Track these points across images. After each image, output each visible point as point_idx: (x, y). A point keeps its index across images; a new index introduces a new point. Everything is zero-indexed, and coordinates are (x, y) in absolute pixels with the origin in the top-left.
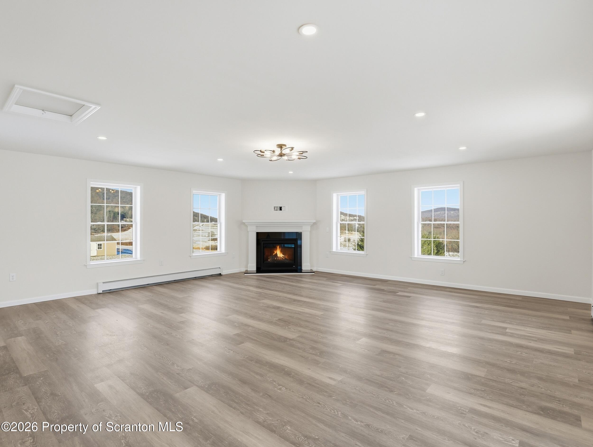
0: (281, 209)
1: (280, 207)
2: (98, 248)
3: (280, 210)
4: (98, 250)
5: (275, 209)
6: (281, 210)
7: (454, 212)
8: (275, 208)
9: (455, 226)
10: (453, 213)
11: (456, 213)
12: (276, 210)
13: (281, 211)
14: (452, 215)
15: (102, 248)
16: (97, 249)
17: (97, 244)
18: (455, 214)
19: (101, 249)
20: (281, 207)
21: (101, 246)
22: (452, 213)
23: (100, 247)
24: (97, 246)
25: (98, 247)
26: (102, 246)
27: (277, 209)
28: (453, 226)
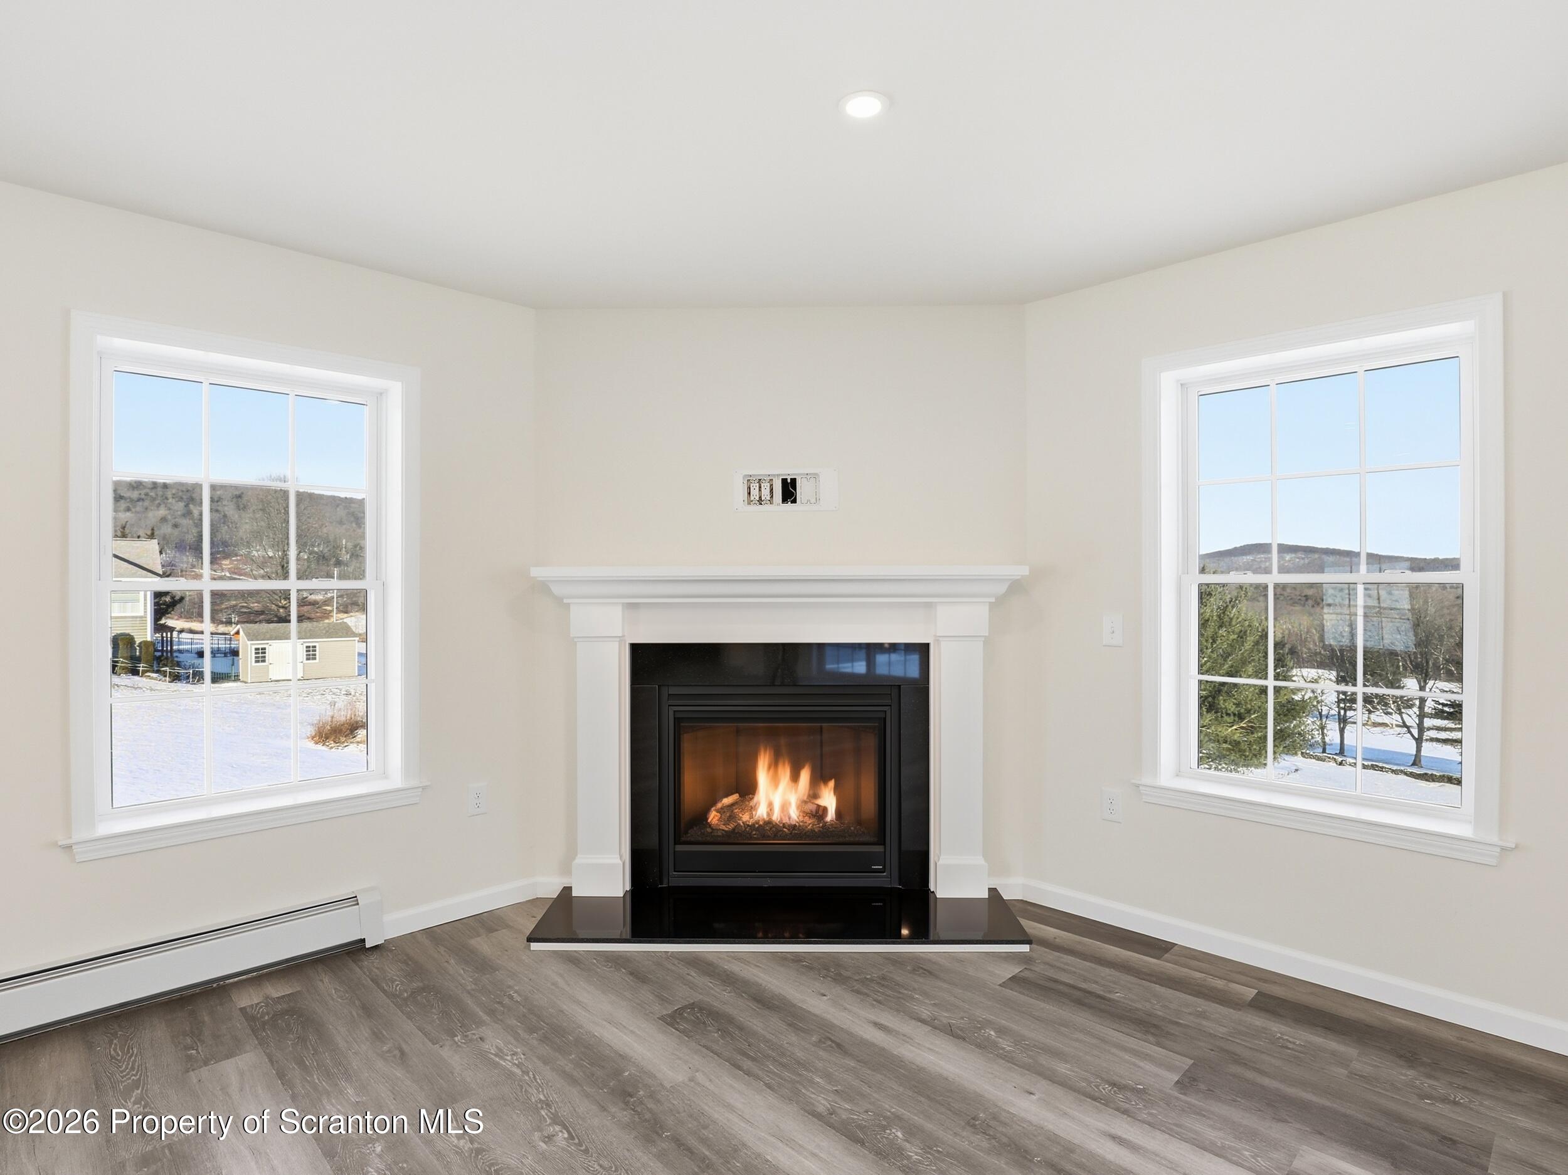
0: (789, 491)
1: (784, 481)
2: (305, 657)
3: (784, 500)
4: (305, 662)
5: (755, 493)
6: (794, 501)
7: (1293, 555)
8: (755, 488)
9: (1298, 593)
10: (1291, 558)
11: (1298, 558)
12: (760, 501)
13: (789, 506)
14: (1286, 564)
15: (317, 657)
16: (305, 659)
17: (305, 647)
18: (1298, 560)
19: (315, 659)
20: (794, 481)
21: (315, 651)
22: (1287, 559)
23: (311, 653)
24: (305, 651)
25: (305, 653)
26: (317, 653)
27: (766, 493)
28: (1292, 595)
